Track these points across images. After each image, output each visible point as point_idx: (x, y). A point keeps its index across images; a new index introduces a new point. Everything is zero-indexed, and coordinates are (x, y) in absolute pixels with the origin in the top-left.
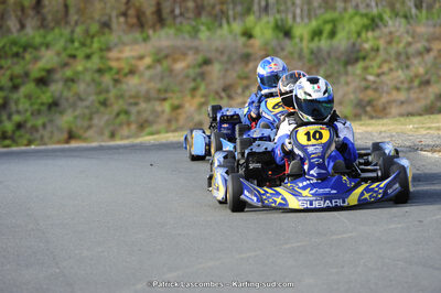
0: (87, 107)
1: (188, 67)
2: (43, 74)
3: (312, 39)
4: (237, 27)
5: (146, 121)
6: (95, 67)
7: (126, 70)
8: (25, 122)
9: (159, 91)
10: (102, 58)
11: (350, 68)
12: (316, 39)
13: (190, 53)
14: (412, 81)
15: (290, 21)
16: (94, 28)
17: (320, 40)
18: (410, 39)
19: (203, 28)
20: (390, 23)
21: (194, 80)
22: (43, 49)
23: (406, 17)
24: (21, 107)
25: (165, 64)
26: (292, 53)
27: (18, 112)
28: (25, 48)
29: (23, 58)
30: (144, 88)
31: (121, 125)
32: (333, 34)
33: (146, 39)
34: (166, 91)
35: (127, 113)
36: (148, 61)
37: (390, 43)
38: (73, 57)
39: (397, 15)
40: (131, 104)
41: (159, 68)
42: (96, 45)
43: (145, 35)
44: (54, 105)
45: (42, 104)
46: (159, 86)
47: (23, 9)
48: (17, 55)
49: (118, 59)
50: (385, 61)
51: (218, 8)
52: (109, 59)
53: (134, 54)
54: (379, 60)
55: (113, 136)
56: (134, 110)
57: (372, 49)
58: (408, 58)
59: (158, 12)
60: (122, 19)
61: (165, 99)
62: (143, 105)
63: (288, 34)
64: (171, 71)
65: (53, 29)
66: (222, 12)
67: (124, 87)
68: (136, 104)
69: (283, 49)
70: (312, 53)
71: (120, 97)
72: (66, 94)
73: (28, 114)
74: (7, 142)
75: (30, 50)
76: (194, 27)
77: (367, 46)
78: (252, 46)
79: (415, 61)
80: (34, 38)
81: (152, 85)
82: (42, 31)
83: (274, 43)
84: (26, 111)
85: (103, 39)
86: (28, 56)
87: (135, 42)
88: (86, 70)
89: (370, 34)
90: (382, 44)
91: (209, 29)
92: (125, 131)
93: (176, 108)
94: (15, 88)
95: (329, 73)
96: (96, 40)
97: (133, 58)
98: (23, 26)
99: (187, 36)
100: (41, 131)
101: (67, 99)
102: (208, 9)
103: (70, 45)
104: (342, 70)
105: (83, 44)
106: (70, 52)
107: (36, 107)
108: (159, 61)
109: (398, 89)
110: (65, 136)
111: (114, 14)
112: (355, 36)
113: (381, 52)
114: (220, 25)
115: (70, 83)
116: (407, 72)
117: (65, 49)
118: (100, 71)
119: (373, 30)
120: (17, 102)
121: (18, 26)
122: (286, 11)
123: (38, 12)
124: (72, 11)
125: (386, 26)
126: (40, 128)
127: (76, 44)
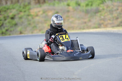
2: (13, 16)
3: (86, 6)
11: (97, 14)
14: (113, 18)
16: (26, 3)
27: (6, 26)
32: (92, 5)
35: (36, 27)
37: (107, 7)
40: (37, 24)
41: (44, 15)
42: (27, 8)
63: (79, 5)
72: (19, 21)
77: (101, 8)
79: (114, 12)
83: (76, 7)
89: (102, 5)
92: (35, 32)
104: (94, 15)
108: (44, 12)
109: (110, 20)
113: (105, 10)
116: (112, 15)
120: (6, 24)
126: (13, 31)
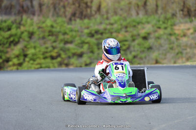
0: (164, 50)
5: (190, 57)
6: (168, 33)
7: (182, 34)
8: (137, 55)
10: (172, 29)
22: (147, 24)
24: (136, 49)
28: (139, 23)
29: (138, 28)
30: (189, 43)
31: (179, 58)
33: (191, 22)
36: (191, 31)
38: (159, 28)
43: (191, 20)
44: (150, 48)
45: (145, 48)
47: (138, 6)
48: (135, 26)
49: (178, 30)
52: (175, 29)
55: (175, 63)
56: (185, 52)
60: (181, 12)
62: (188, 50)
65: (151, 15)
67: (181, 42)
68: (186, 49)
71: (179, 46)
73: (139, 52)
75: (141, 24)
80: (142, 19)
81: (192, 41)
82: (146, 17)
84: (138, 50)
85: (172, 21)
86: (140, 27)
87: (186, 22)
88: (165, 34)
94: (134, 40)
96: (169, 21)
97: (185, 29)
98: (138, 14)
100: (144, 60)
101: (156, 46)
105: (164, 23)
106: (159, 26)
107: (142, 49)
110: (154, 62)
111: (178, 10)
115: (158, 39)
117: (156, 24)
118: (171, 35)
121: (136, 14)
123: (145, 8)
124: (160, 8)
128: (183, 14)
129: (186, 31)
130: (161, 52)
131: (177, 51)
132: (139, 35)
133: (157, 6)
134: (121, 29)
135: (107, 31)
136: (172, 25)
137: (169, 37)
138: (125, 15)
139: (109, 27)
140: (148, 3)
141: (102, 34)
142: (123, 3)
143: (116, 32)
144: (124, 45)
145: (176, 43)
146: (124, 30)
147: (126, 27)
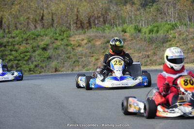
0: (62, 59)
1: (101, 44)
2: (45, 46)
3: (150, 33)
4: (120, 28)
5: (85, 65)
6: (65, 44)
7: (77, 45)
8: (38, 65)
9: (90, 53)
10: (67, 40)
11: (164, 44)
12: (151, 33)
13: (102, 38)
14: (189, 50)
15: (140, 27)
17: (152, 34)
18: (188, 34)
19: (107, 29)
20: (180, 27)
21: (104, 49)
22: (45, 36)
23: (185, 25)
24: (37, 59)
25: (92, 42)
26: (142, 39)
27: (36, 61)
28: (38, 36)
29: (37, 40)
30: (84, 52)
31: (75, 66)
32: (157, 31)
33: (85, 33)
34: (93, 53)
35: (78, 61)
36: (85, 41)
37: (180, 35)
38: (57, 39)
39: (182, 24)
40: (79, 58)
41: (90, 44)
42: (65, 35)
43: (84, 31)
44: (49, 58)
45: (45, 58)
46: (90, 51)
47: (36, 20)
48: (34, 38)
49: (74, 41)
50: (178, 42)
51: (112, 21)
52: (70, 40)
53: (80, 38)
54: (175, 42)
55: (73, 70)
56: (81, 60)
57: (173, 38)
58: (187, 41)
59: (89, 22)
60: (75, 25)
61: (92, 56)
62: (84, 59)
63: (140, 31)
64: (94, 45)
65: (48, 28)
66: (114, 23)
67: (77, 51)
68: (82, 58)
69: (138, 37)
70: (150, 38)
71: (74, 55)
72: (54, 54)
73: (39, 61)
74: (31, 72)
75: (39, 37)
76: (103, 28)
77: (171, 36)
78: (126, 36)
79: (190, 42)
80: (41, 32)
81: (87, 51)
82: (44, 30)
83: (135, 35)
84: (39, 60)
85: (68, 33)
86: (39, 39)
87: (80, 34)
88: (62, 44)
89: (172, 31)
90: (177, 35)
91: (109, 29)
92: (77, 69)
93: (97, 60)
94: (34, 51)
95: (156, 46)
96: (65, 33)
97: (80, 40)
98: (36, 27)
99: (100, 32)
100: (45, 69)
101: (54, 56)
102: (108, 21)
103: (55, 35)
104: (161, 45)
105: (60, 35)
106: (55, 37)
107: (42, 59)
108: (90, 41)
110: (54, 70)
111: (72, 23)
112: (166, 32)
113: (177, 38)
114: (113, 28)
115: (55, 50)
116: (187, 46)
117: (53, 36)
118: (67, 45)
119: (173, 30)
120: (35, 57)
121: (34, 27)
122: (139, 22)
123: (42, 22)
124: (55, 22)
125: (178, 28)
126: (44, 67)
127: (58, 35)
128: (77, 27)
129: (80, 42)
130: (59, 61)
131: (74, 60)
132: (39, 46)
133: (53, 20)
134: (22, 42)
135: (10, 44)
136: (67, 37)
137: (66, 47)
138: (25, 29)
139: (11, 40)
140: (44, 18)
141: (5, 46)
142: (22, 18)
143: (18, 44)
144: (26, 56)
145: (73, 53)
146: (24, 42)
147: (27, 40)
